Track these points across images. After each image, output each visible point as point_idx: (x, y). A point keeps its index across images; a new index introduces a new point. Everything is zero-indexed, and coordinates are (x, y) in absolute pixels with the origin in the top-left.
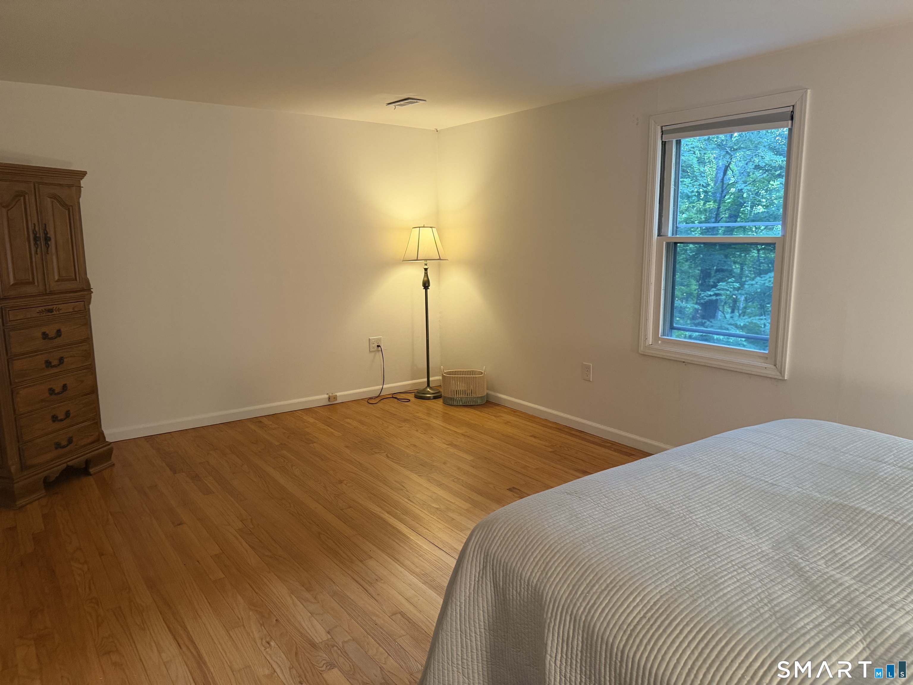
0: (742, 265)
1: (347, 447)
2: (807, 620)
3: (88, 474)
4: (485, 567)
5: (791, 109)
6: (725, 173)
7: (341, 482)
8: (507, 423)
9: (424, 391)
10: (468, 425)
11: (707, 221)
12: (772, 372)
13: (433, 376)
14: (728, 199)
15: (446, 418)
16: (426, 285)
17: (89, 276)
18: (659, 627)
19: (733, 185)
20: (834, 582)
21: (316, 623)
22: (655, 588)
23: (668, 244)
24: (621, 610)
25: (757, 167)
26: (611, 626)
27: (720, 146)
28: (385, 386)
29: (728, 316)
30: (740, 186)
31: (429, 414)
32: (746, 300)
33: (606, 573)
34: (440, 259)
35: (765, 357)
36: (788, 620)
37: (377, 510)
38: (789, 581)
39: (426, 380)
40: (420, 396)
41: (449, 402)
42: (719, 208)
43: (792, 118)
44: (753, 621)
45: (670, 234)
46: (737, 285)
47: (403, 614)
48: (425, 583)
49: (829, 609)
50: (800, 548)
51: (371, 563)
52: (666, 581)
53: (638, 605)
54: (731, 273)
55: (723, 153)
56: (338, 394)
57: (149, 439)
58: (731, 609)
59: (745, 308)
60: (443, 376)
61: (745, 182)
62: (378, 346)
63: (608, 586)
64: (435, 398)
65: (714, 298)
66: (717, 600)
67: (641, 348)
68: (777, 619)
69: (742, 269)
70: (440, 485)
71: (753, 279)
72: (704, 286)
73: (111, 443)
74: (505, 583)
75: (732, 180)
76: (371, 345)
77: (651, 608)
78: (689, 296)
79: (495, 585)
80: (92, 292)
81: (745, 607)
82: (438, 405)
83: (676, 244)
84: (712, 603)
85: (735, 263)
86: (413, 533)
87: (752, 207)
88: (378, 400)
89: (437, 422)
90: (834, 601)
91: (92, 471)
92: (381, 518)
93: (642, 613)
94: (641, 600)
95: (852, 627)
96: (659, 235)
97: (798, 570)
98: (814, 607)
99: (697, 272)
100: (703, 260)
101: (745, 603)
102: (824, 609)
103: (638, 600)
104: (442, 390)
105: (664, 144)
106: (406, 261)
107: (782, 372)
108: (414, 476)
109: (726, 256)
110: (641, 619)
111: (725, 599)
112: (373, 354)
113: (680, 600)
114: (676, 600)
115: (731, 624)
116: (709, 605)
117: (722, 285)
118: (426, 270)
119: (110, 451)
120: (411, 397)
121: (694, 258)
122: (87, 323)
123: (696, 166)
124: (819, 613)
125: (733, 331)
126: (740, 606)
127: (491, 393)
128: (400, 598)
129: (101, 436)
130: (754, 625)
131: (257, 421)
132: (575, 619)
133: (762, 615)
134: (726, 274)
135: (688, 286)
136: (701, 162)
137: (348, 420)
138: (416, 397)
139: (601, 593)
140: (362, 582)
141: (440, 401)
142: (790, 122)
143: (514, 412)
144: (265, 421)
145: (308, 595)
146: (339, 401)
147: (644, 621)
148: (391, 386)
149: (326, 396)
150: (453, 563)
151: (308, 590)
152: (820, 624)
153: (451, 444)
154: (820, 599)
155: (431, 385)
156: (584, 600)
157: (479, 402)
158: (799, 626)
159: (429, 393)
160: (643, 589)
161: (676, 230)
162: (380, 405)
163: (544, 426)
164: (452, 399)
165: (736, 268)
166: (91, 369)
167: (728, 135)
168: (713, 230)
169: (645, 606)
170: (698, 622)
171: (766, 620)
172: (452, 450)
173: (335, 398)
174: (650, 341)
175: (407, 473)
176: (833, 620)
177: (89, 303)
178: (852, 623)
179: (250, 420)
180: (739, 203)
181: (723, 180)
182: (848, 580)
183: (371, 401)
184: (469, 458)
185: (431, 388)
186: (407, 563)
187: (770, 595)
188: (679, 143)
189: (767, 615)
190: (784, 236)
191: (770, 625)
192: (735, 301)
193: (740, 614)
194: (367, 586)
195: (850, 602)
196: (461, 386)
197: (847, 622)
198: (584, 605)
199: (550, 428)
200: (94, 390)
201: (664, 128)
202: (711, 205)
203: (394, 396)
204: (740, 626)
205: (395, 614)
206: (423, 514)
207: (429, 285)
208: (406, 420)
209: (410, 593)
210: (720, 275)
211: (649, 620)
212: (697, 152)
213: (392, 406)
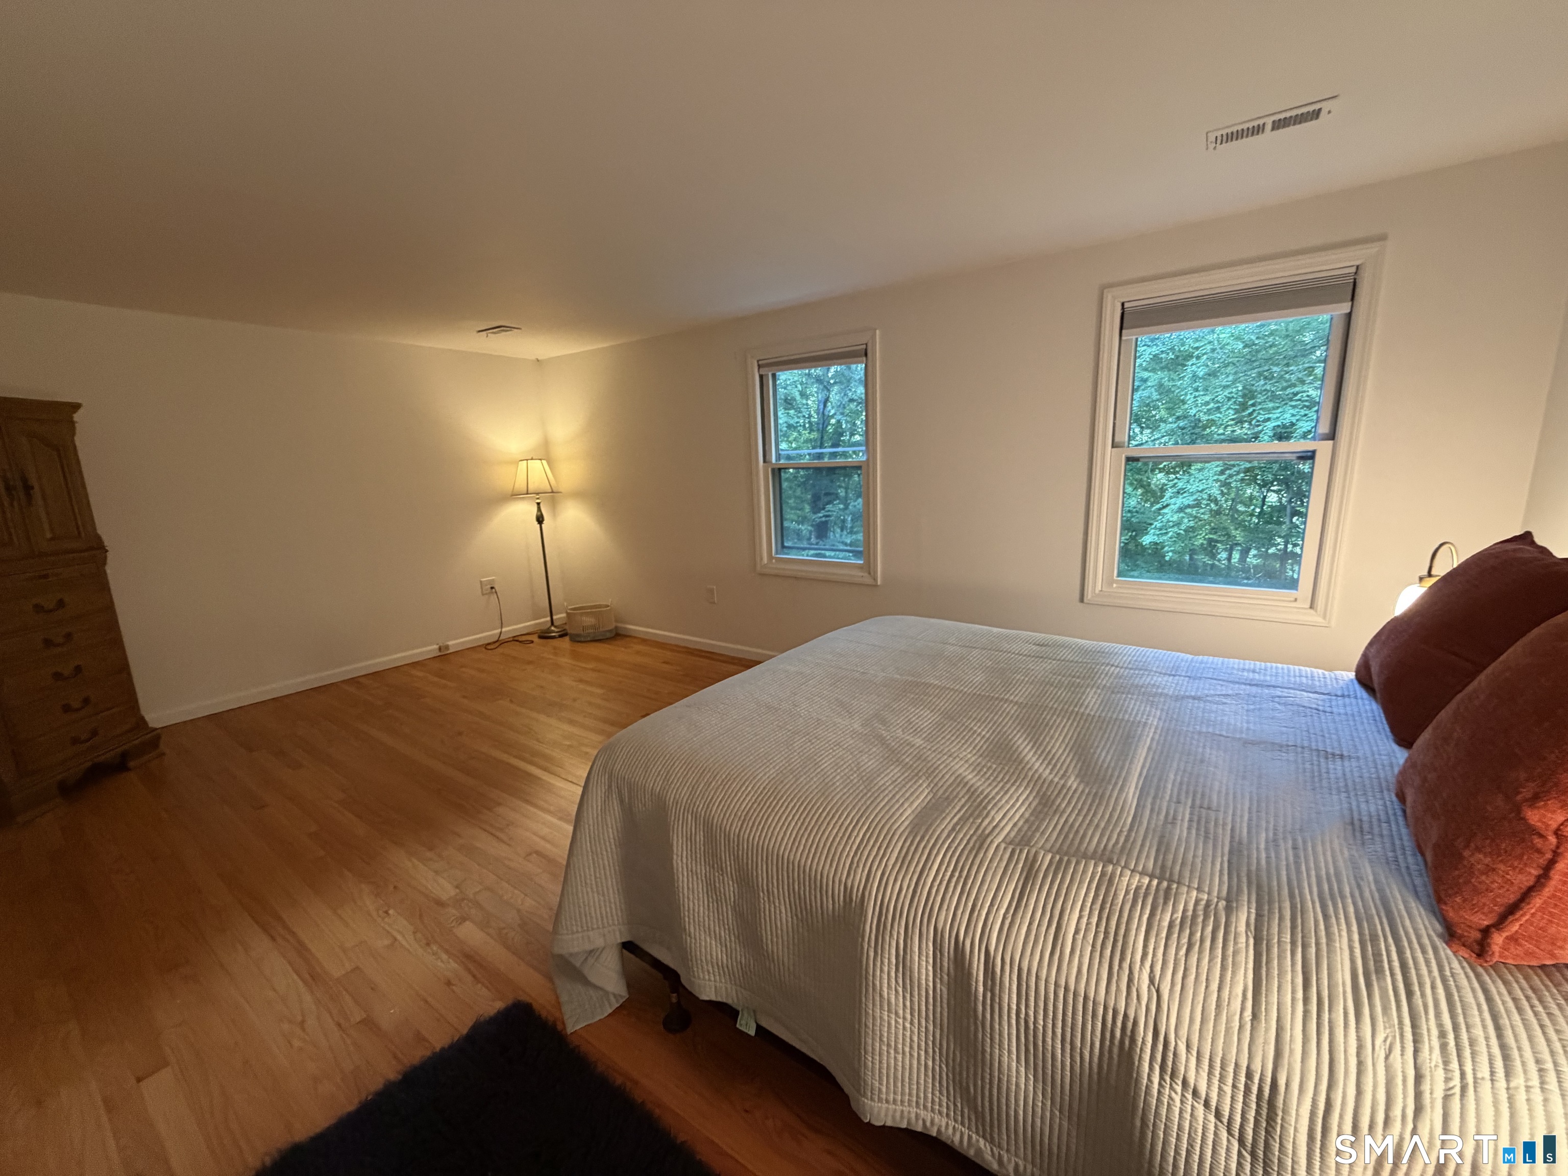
0: (846, 489)
1: (464, 697)
2: (886, 779)
3: (128, 769)
4: (610, 786)
5: (864, 346)
6: (825, 406)
7: (460, 734)
8: (638, 653)
9: (548, 631)
10: (597, 659)
11: (814, 448)
12: (868, 580)
13: (557, 614)
14: (830, 429)
15: (575, 655)
16: (540, 520)
17: (99, 532)
18: (768, 807)
19: (832, 417)
20: (908, 744)
21: (441, 881)
22: (765, 774)
23: (773, 470)
24: (736, 800)
25: (852, 400)
26: (727, 815)
27: (819, 380)
28: (504, 630)
29: (837, 535)
30: (839, 417)
31: (556, 654)
32: (852, 520)
33: (721, 770)
34: (552, 492)
35: (860, 567)
36: (872, 781)
37: (504, 757)
38: (874, 749)
39: (549, 619)
40: (544, 635)
41: (576, 639)
42: (822, 437)
43: (866, 355)
44: (845, 787)
45: (774, 461)
46: (841, 506)
47: (538, 853)
48: (560, 819)
49: (903, 767)
50: (884, 722)
51: (500, 810)
52: (774, 767)
53: (750, 792)
54: (837, 496)
55: (821, 387)
56: (450, 643)
57: (214, 718)
58: (826, 781)
59: (852, 527)
60: (568, 614)
61: (842, 414)
62: (492, 588)
63: (723, 781)
64: (561, 636)
65: (824, 519)
66: (816, 775)
67: (758, 568)
68: (864, 782)
69: (846, 492)
70: (571, 722)
71: (855, 501)
72: (816, 509)
73: (156, 729)
74: (630, 798)
75: (833, 412)
76: (484, 588)
77: (761, 793)
78: (803, 520)
79: (622, 801)
80: (107, 551)
81: (838, 777)
82: (565, 643)
83: (780, 469)
84: (812, 779)
85: (840, 487)
86: (546, 773)
87: (850, 437)
88: (497, 644)
89: (565, 660)
90: (907, 760)
91: (132, 764)
92: (508, 764)
93: (754, 799)
94: (752, 788)
95: (920, 778)
96: (765, 461)
97: (882, 740)
98: (892, 767)
99: (809, 497)
100: (814, 486)
101: (839, 774)
102: (900, 767)
103: (750, 788)
104: (567, 627)
105: (761, 377)
106: (515, 496)
107: (875, 579)
108: (542, 718)
109: (832, 481)
110: (753, 804)
111: (823, 773)
112: (487, 596)
113: (786, 781)
114: (782, 782)
115: (827, 793)
116: (810, 781)
117: (829, 507)
118: (538, 504)
119: (158, 737)
120: (535, 638)
121: (804, 483)
122: (104, 587)
123: (798, 398)
124: (896, 771)
125: (842, 547)
126: (835, 777)
127: (619, 625)
128: (535, 838)
129: (141, 722)
130: (845, 790)
131: (354, 681)
132: (696, 818)
133: (851, 781)
134: (833, 497)
135: (802, 509)
136: (803, 394)
137: (463, 669)
138: (540, 637)
139: (718, 788)
140: (494, 831)
141: (567, 638)
142: (864, 359)
143: (644, 641)
144: (362, 680)
145: (429, 854)
146: (451, 651)
147: (755, 806)
148: (510, 630)
149: (436, 647)
150: (579, 791)
151: (431, 849)
152: (896, 780)
153: (581, 681)
154: (897, 760)
155: (555, 624)
156: (702, 798)
157: (608, 635)
158: (880, 784)
159: (553, 632)
160: (754, 778)
161: (779, 457)
162: (500, 650)
163: (672, 651)
164: (578, 635)
165: (841, 492)
166: (116, 642)
167: (825, 368)
168: (820, 456)
169: (756, 792)
170: (801, 797)
171: (855, 785)
172: (581, 686)
173: (447, 647)
174: (765, 560)
175: (535, 715)
176: (906, 774)
177: (104, 562)
178: (920, 774)
179: (343, 682)
180: (839, 433)
181: (823, 413)
182: (919, 742)
183: (489, 647)
184: (599, 691)
185: (555, 627)
186: (542, 803)
187: (858, 763)
188: (774, 376)
189: (856, 781)
190: (868, 459)
191: (858, 788)
192: (844, 521)
193: (834, 783)
194: (498, 834)
195: (919, 759)
196: (589, 621)
197: (917, 774)
198: (703, 802)
199: (679, 652)
200: (124, 668)
201: (760, 363)
202: (815, 435)
203: (515, 639)
204: (833, 794)
205: (530, 854)
206: (556, 753)
207: (543, 520)
208: (530, 663)
209: (545, 831)
210: (826, 499)
211: (759, 804)
212: (799, 386)
213: (515, 650)
